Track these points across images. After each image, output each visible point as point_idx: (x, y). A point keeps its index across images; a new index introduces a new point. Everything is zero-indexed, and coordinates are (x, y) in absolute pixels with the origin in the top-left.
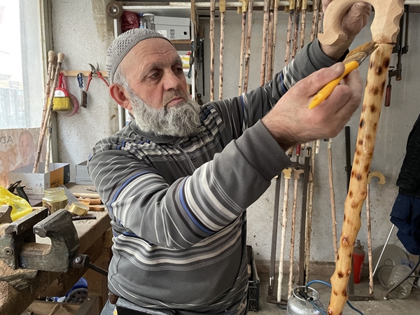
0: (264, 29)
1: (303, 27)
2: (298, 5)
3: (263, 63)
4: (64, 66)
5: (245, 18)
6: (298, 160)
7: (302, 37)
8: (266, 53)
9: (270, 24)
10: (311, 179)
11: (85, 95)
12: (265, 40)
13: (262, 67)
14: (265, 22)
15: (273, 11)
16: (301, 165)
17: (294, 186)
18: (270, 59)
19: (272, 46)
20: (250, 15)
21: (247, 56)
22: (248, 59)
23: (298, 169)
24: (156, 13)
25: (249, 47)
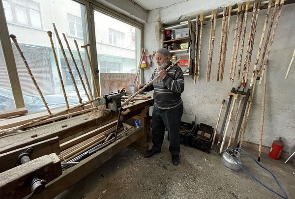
0: (222, 25)
1: (246, 20)
2: (243, 9)
3: (221, 41)
4: (146, 53)
5: (213, 22)
6: (243, 90)
7: (245, 25)
8: (223, 37)
9: (226, 22)
10: (250, 100)
11: (151, 62)
12: (223, 30)
13: (221, 44)
14: (223, 22)
15: (228, 15)
16: (245, 93)
17: (238, 103)
18: (225, 39)
19: (227, 33)
20: (215, 20)
21: (213, 39)
22: (213, 41)
23: (242, 94)
25: (214, 35)
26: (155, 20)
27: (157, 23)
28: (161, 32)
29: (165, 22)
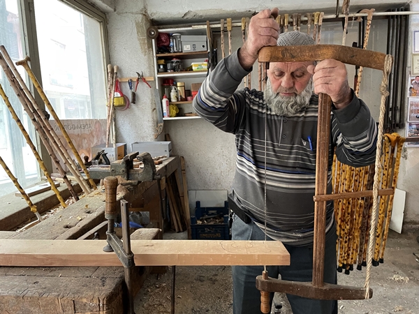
2: (282, 23)
4: (119, 75)
5: (244, 34)
11: (134, 95)
24: (182, 33)
26: (134, 11)
27: (140, 17)
28: (150, 37)
29: (155, 17)
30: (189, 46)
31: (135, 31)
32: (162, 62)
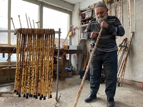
4: (72, 27)
6: (124, 45)
10: (127, 50)
27: (78, 11)
28: (79, 15)
30: (87, 16)
31: (77, 15)
32: (82, 22)
